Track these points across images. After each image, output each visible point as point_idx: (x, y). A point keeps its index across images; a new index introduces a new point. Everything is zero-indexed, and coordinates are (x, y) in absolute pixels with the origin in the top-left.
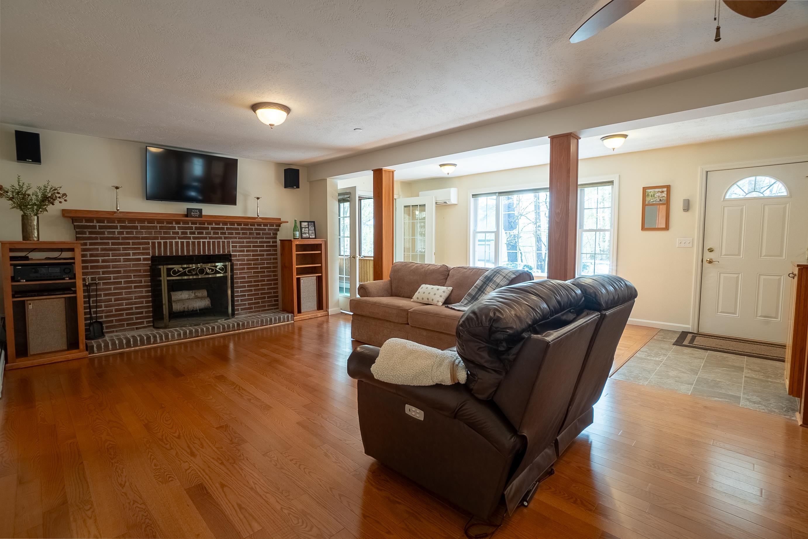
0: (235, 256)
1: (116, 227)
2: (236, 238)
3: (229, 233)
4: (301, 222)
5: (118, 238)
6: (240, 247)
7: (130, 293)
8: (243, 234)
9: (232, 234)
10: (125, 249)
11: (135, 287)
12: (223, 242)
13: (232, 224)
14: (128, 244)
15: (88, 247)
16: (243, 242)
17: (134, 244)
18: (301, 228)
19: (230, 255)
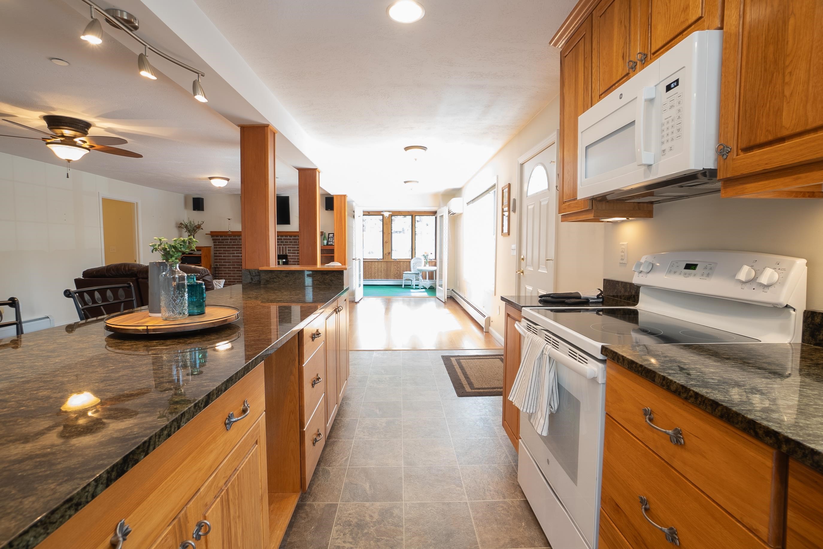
0: (290, 256)
1: (228, 239)
2: (290, 245)
3: (286, 242)
4: (329, 234)
5: (230, 245)
6: (293, 250)
7: (234, 273)
8: (294, 242)
9: (287, 242)
10: (233, 250)
11: (237, 271)
12: (283, 247)
13: (286, 236)
14: (234, 248)
15: (218, 249)
16: (295, 248)
17: (237, 248)
18: (329, 238)
19: (287, 255)
